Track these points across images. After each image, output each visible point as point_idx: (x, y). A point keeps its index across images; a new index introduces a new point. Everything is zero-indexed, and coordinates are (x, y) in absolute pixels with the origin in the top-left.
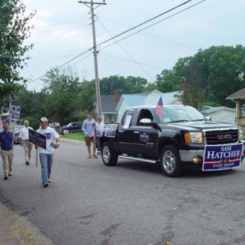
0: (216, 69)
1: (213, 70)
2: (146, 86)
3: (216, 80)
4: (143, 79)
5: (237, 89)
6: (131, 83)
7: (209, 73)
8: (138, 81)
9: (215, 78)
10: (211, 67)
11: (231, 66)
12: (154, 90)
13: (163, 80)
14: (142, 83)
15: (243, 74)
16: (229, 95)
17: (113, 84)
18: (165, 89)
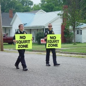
2: (32, 7)
4: (30, 1)
6: (21, 4)
8: (26, 2)
12: (39, 9)
13: (46, 3)
14: (29, 4)
17: (6, 4)
18: (48, 9)
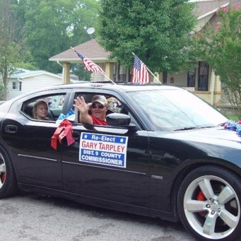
0: (36, 17)
1: (31, 18)
3: (34, 33)
5: (63, 48)
7: (25, 20)
9: (33, 29)
10: (29, 12)
11: (58, 14)
15: (72, 28)
16: (52, 55)
